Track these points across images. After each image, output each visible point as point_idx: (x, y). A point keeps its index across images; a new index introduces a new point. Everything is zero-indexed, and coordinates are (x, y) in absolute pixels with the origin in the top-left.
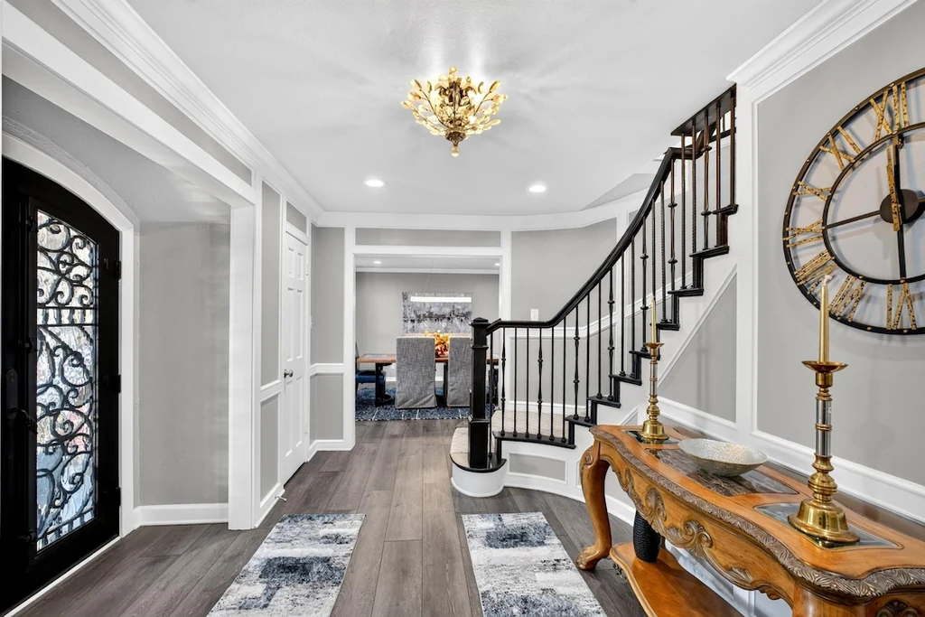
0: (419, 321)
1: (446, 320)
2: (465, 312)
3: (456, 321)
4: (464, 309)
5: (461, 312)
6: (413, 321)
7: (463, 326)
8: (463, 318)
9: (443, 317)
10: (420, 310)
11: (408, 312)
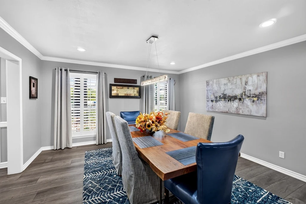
0: (216, 101)
1: (237, 101)
2: (257, 93)
3: (247, 101)
4: (257, 89)
5: (252, 92)
6: (212, 101)
7: (255, 106)
8: (255, 99)
9: (235, 98)
10: (217, 92)
11: (210, 94)
